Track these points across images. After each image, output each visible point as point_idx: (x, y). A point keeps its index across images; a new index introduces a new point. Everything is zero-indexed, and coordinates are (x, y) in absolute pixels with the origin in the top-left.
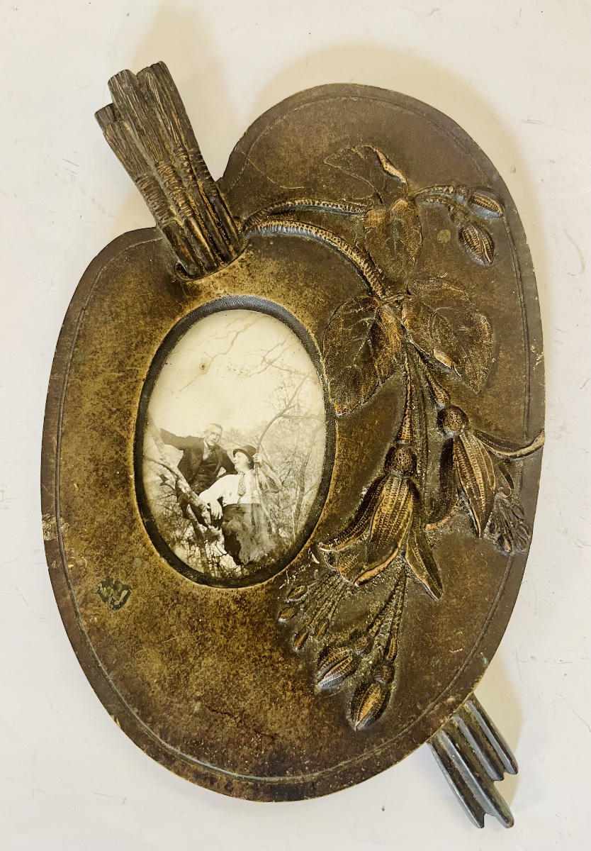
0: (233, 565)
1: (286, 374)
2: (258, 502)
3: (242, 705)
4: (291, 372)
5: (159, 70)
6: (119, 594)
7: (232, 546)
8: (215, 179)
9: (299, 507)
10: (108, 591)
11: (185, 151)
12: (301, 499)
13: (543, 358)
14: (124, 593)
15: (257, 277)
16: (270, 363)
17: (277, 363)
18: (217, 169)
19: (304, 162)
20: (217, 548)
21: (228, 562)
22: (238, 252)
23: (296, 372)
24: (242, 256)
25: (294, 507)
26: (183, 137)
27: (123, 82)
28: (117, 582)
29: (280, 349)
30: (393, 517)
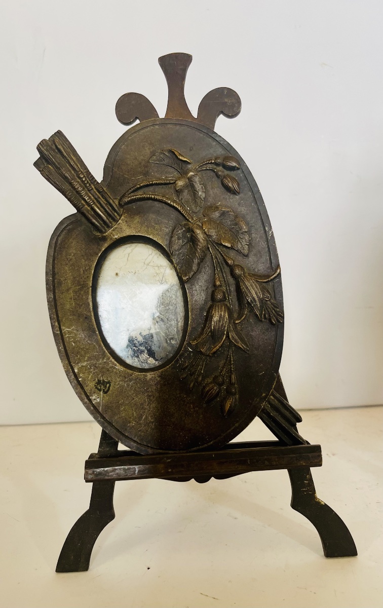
0: (154, 362)
1: (156, 268)
2: (158, 330)
3: (173, 420)
4: (159, 267)
5: (59, 134)
6: (106, 387)
7: (151, 354)
8: (100, 182)
9: (177, 328)
10: (101, 387)
11: (82, 172)
12: (177, 324)
13: (272, 232)
14: (108, 385)
15: (132, 226)
16: (148, 265)
17: (152, 264)
18: (99, 176)
19: (140, 163)
20: (145, 356)
21: (151, 361)
22: (120, 216)
23: (161, 266)
24: (122, 218)
25: (175, 329)
26: (79, 166)
27: (43, 147)
28: (103, 380)
29: (151, 256)
30: (219, 321)
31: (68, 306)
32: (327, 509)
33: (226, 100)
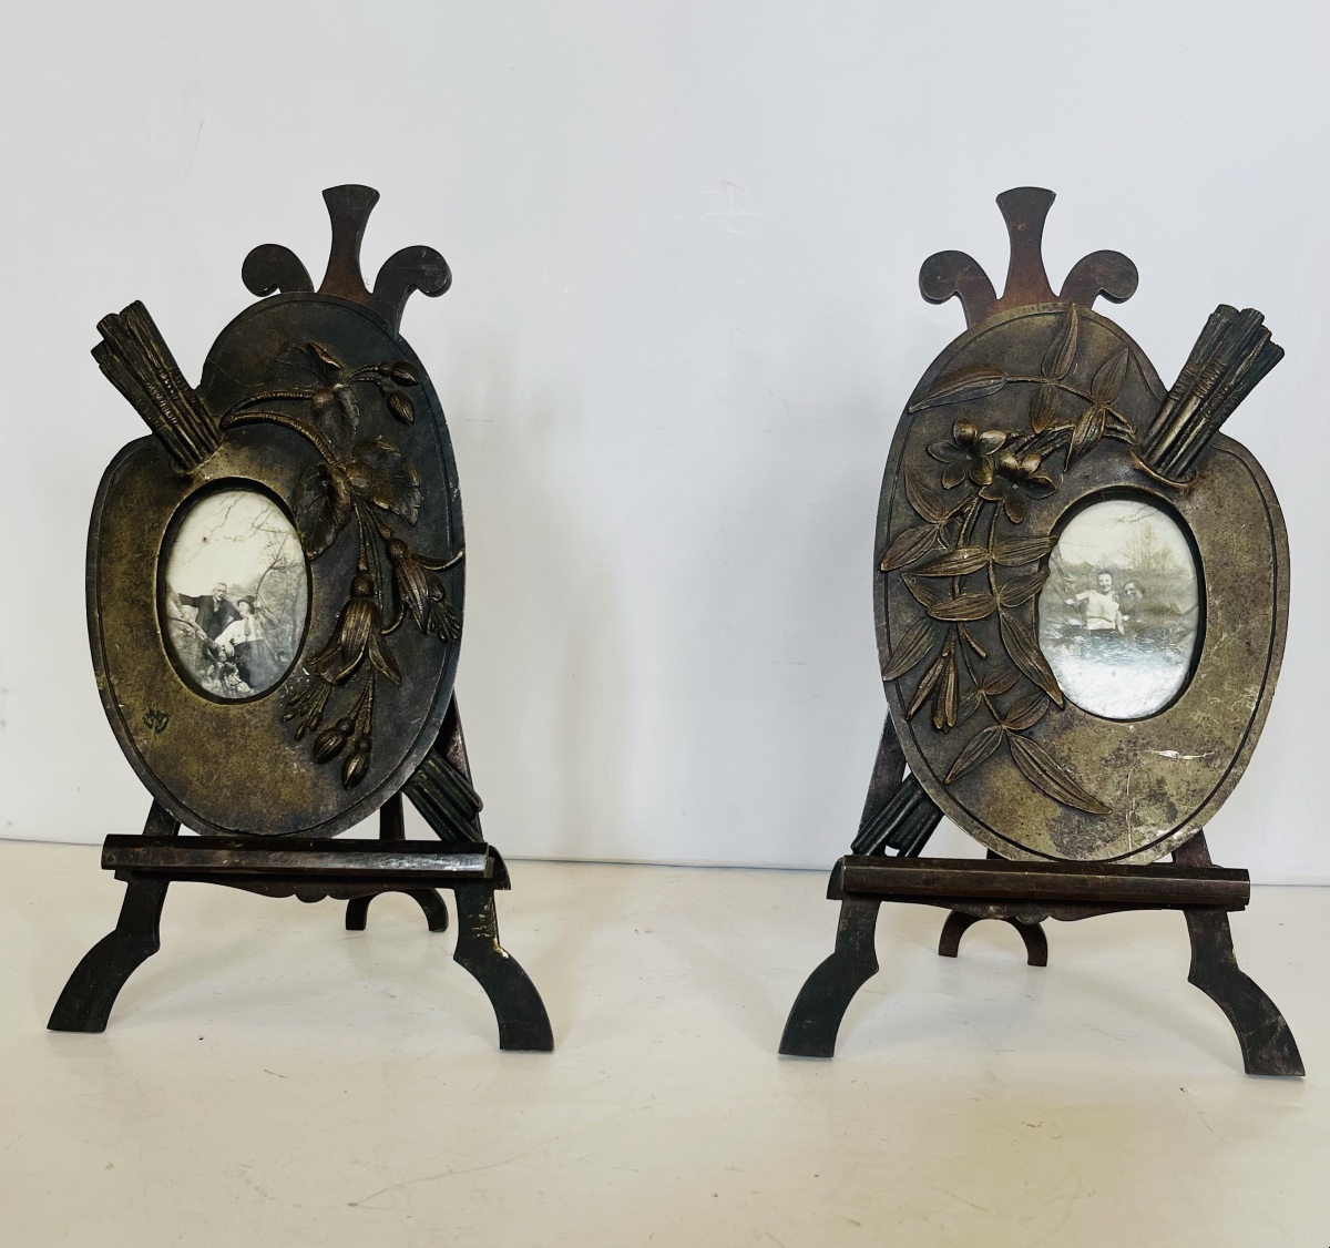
0: (248, 689)
1: (272, 534)
2: (261, 638)
3: (262, 786)
4: (275, 532)
5: (137, 307)
6: (161, 722)
7: (245, 675)
8: (194, 388)
9: (293, 637)
10: (152, 721)
11: (165, 370)
12: (294, 630)
13: (459, 491)
14: (165, 720)
15: (235, 462)
16: (258, 528)
17: (263, 527)
18: (194, 378)
19: (262, 362)
20: (234, 678)
21: (244, 688)
22: (219, 445)
23: (280, 531)
24: (221, 448)
25: (290, 638)
26: (162, 360)
27: (108, 325)
28: (158, 712)
29: (265, 515)
30: (356, 629)
31: (118, 584)
32: (511, 966)
33: (424, 267)
